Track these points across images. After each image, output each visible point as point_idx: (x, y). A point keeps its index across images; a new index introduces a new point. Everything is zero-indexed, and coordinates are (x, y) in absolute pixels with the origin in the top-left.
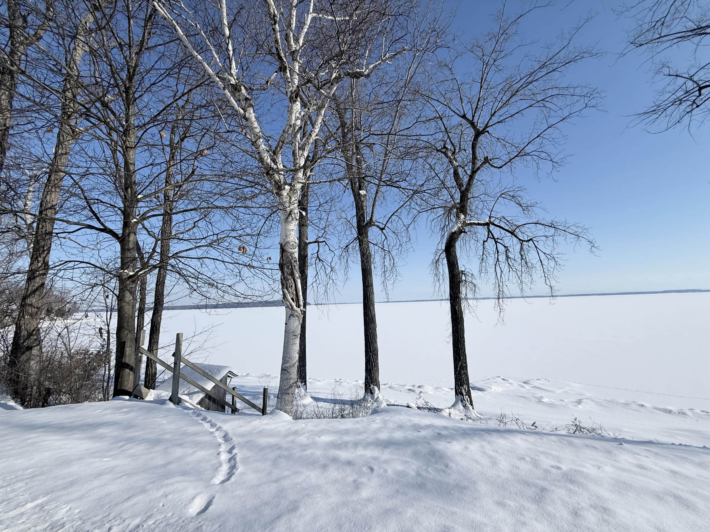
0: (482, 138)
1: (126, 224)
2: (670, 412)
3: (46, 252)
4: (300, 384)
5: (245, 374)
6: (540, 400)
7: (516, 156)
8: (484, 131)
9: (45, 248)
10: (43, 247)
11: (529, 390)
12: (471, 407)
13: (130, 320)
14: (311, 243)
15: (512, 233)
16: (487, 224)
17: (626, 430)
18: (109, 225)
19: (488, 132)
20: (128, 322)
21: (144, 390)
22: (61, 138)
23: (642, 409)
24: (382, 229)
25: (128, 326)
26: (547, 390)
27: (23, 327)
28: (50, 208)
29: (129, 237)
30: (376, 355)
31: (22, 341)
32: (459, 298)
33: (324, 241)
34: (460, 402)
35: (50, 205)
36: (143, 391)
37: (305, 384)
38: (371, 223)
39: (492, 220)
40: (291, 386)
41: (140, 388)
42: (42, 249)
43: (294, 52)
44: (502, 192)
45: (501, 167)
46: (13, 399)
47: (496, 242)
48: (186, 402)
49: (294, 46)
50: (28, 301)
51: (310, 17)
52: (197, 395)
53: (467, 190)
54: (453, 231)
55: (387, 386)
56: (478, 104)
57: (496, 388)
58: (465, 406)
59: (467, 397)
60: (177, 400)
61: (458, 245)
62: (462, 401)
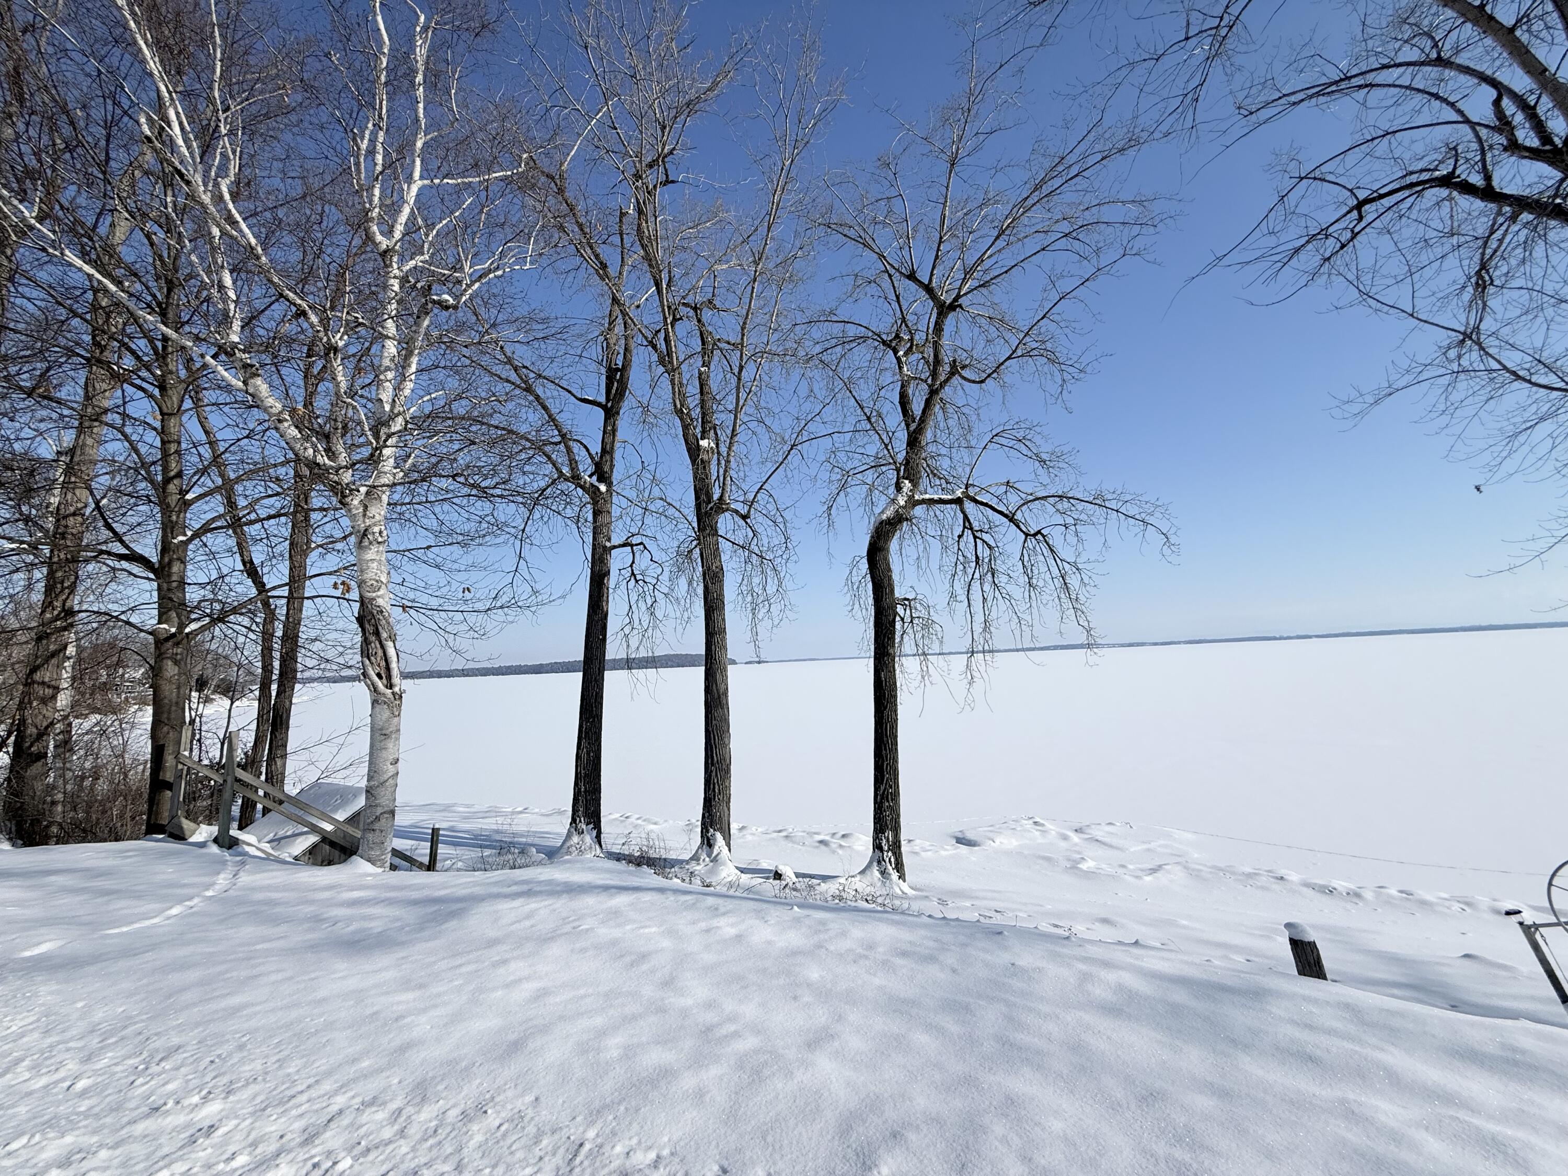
0: (950, 321)
1: (166, 548)
2: (1331, 891)
3: (67, 591)
4: (584, 827)
5: (519, 809)
6: (1074, 867)
7: (1009, 358)
8: (953, 307)
9: (66, 585)
10: (62, 582)
11: (1076, 845)
12: (895, 875)
13: (173, 708)
14: (615, 547)
15: (1011, 519)
16: (958, 501)
17: (1184, 922)
18: (139, 549)
19: (960, 306)
20: (169, 713)
21: (186, 824)
22: (90, 389)
23: (1277, 886)
24: (744, 517)
25: (169, 719)
26: (1111, 846)
27: (30, 721)
28: (74, 514)
29: (170, 568)
30: (726, 771)
31: (27, 745)
32: (889, 654)
33: (641, 543)
34: (875, 864)
35: (72, 509)
36: (185, 826)
37: (597, 826)
38: (721, 506)
39: (971, 492)
40: (378, 819)
41: (180, 822)
42: (59, 586)
43: (385, 252)
44: (994, 433)
45: (982, 382)
46: (10, 839)
47: (975, 537)
48: (249, 844)
49: (384, 242)
50: (37, 676)
51: (414, 189)
52: (304, 837)
53: (920, 430)
54: (884, 517)
55: (784, 834)
56: (938, 250)
57: (1005, 841)
58: (883, 873)
59: (890, 854)
60: (227, 840)
61: (894, 545)
62: (879, 862)
